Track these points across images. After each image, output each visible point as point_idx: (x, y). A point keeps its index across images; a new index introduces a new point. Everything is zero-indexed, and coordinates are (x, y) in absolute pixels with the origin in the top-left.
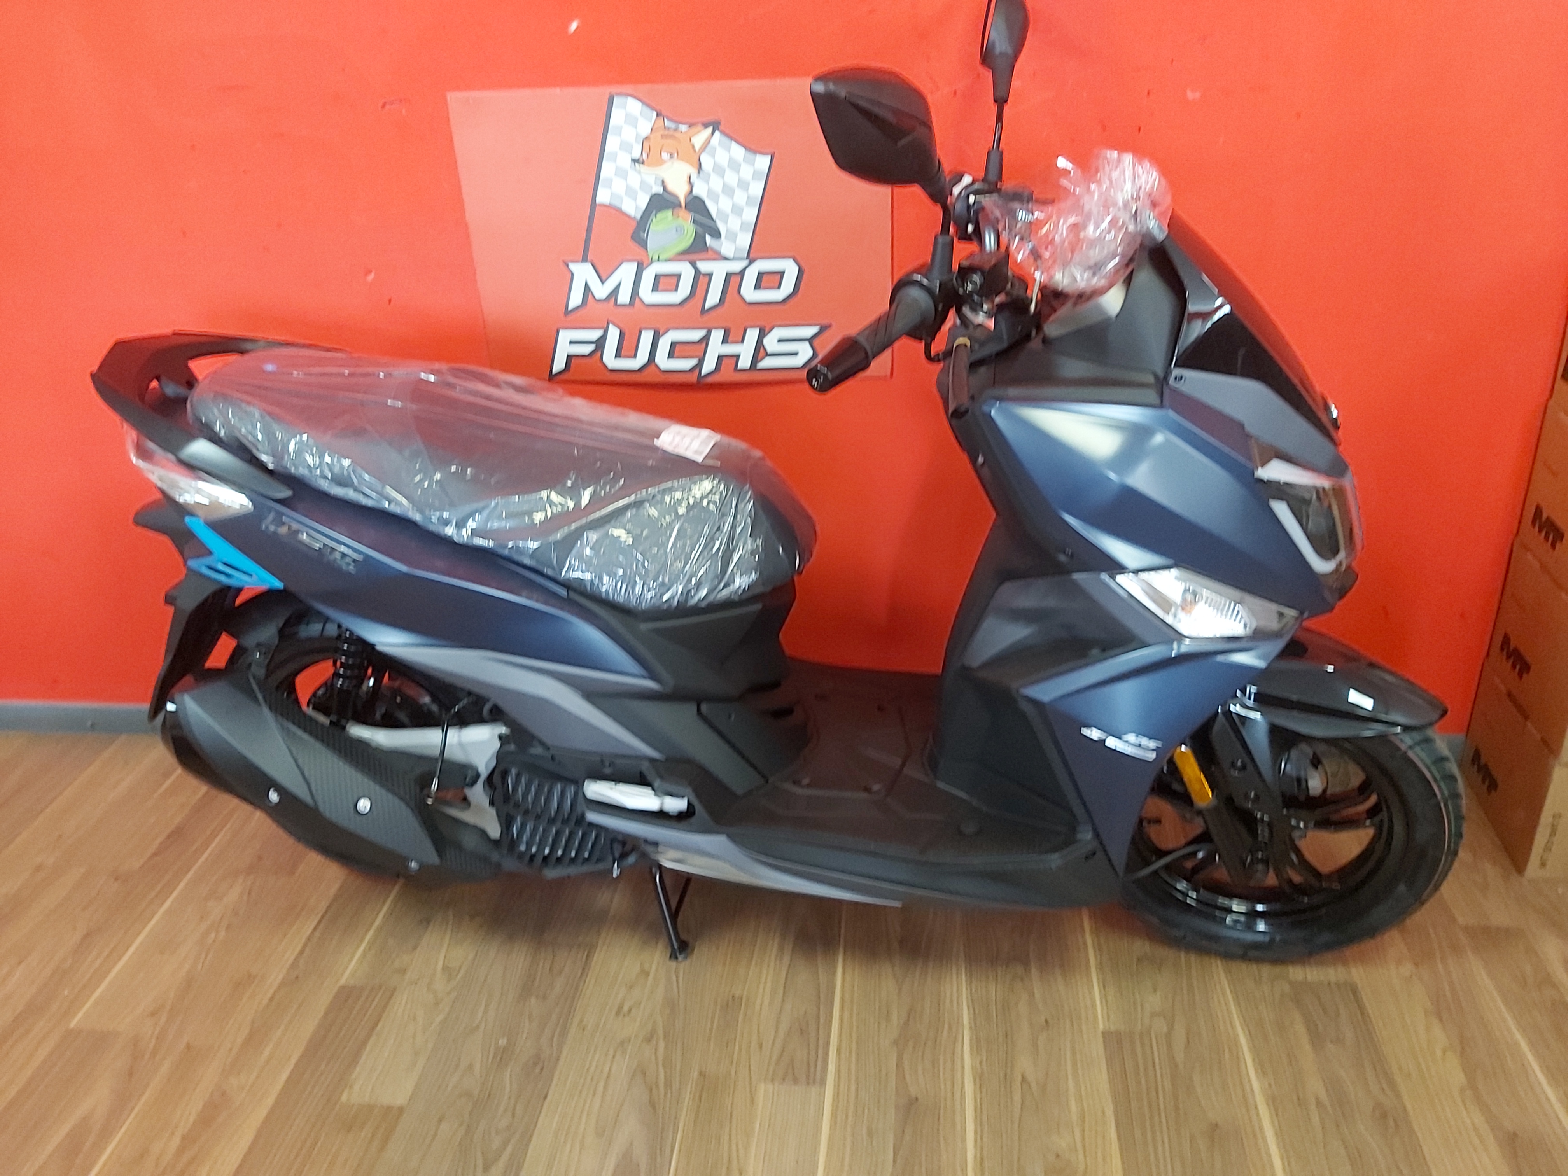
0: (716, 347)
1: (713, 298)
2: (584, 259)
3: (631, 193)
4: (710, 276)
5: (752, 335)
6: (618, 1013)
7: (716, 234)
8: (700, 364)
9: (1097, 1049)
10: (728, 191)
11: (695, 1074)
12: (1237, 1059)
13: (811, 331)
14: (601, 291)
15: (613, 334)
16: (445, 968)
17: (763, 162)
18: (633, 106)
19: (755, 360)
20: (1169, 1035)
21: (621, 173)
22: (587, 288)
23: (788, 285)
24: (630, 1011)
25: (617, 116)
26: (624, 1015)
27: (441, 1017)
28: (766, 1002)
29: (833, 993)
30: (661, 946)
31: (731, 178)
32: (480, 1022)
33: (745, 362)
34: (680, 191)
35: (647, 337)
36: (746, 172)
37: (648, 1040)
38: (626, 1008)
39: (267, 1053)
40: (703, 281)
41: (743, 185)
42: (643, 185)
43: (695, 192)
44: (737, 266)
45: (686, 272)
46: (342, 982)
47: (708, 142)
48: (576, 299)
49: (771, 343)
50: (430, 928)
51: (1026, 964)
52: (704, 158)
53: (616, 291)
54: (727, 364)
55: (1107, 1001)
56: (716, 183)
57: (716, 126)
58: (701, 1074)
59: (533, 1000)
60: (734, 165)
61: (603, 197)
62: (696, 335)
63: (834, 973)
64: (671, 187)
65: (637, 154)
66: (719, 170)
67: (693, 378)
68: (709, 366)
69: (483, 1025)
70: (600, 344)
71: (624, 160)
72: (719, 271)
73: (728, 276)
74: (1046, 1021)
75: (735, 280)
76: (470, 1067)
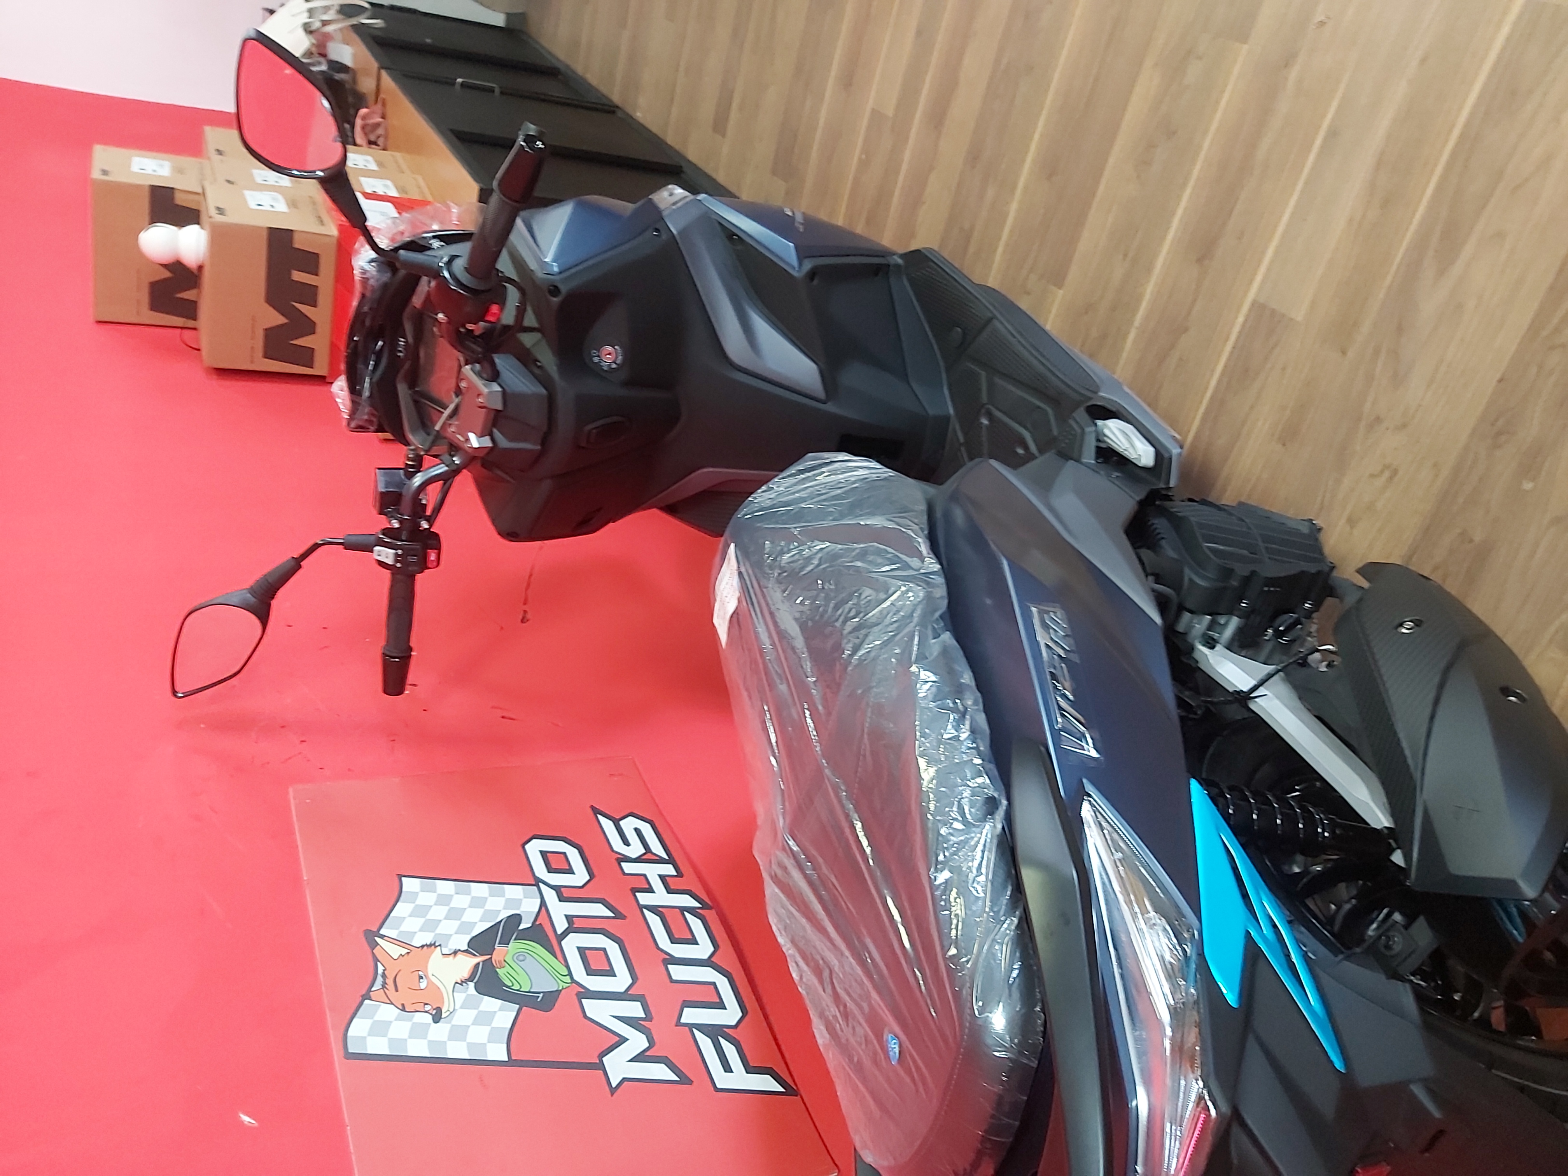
0: (660, 897)
2: (601, 1066)
4: (569, 918)
5: (631, 868)
6: (1395, 472)
8: (692, 911)
14: (637, 1042)
15: (691, 1016)
17: (409, 884)
18: (359, 1028)
19: (659, 860)
21: (459, 1033)
22: (640, 1058)
23: (558, 846)
25: (378, 1046)
26: (1390, 466)
28: (1260, 424)
31: (438, 912)
33: (668, 869)
34: (467, 964)
37: (1378, 420)
40: (579, 924)
42: (469, 1004)
43: (465, 947)
45: (576, 941)
47: (397, 942)
48: (661, 1072)
52: (417, 943)
53: (630, 1022)
54: (675, 884)
57: (372, 937)
58: (1344, 353)
60: (421, 911)
61: (499, 1053)
64: (465, 974)
65: (425, 1018)
66: (430, 925)
67: (711, 915)
68: (686, 901)
70: (714, 1032)
71: (439, 1032)
72: (559, 912)
73: (563, 899)
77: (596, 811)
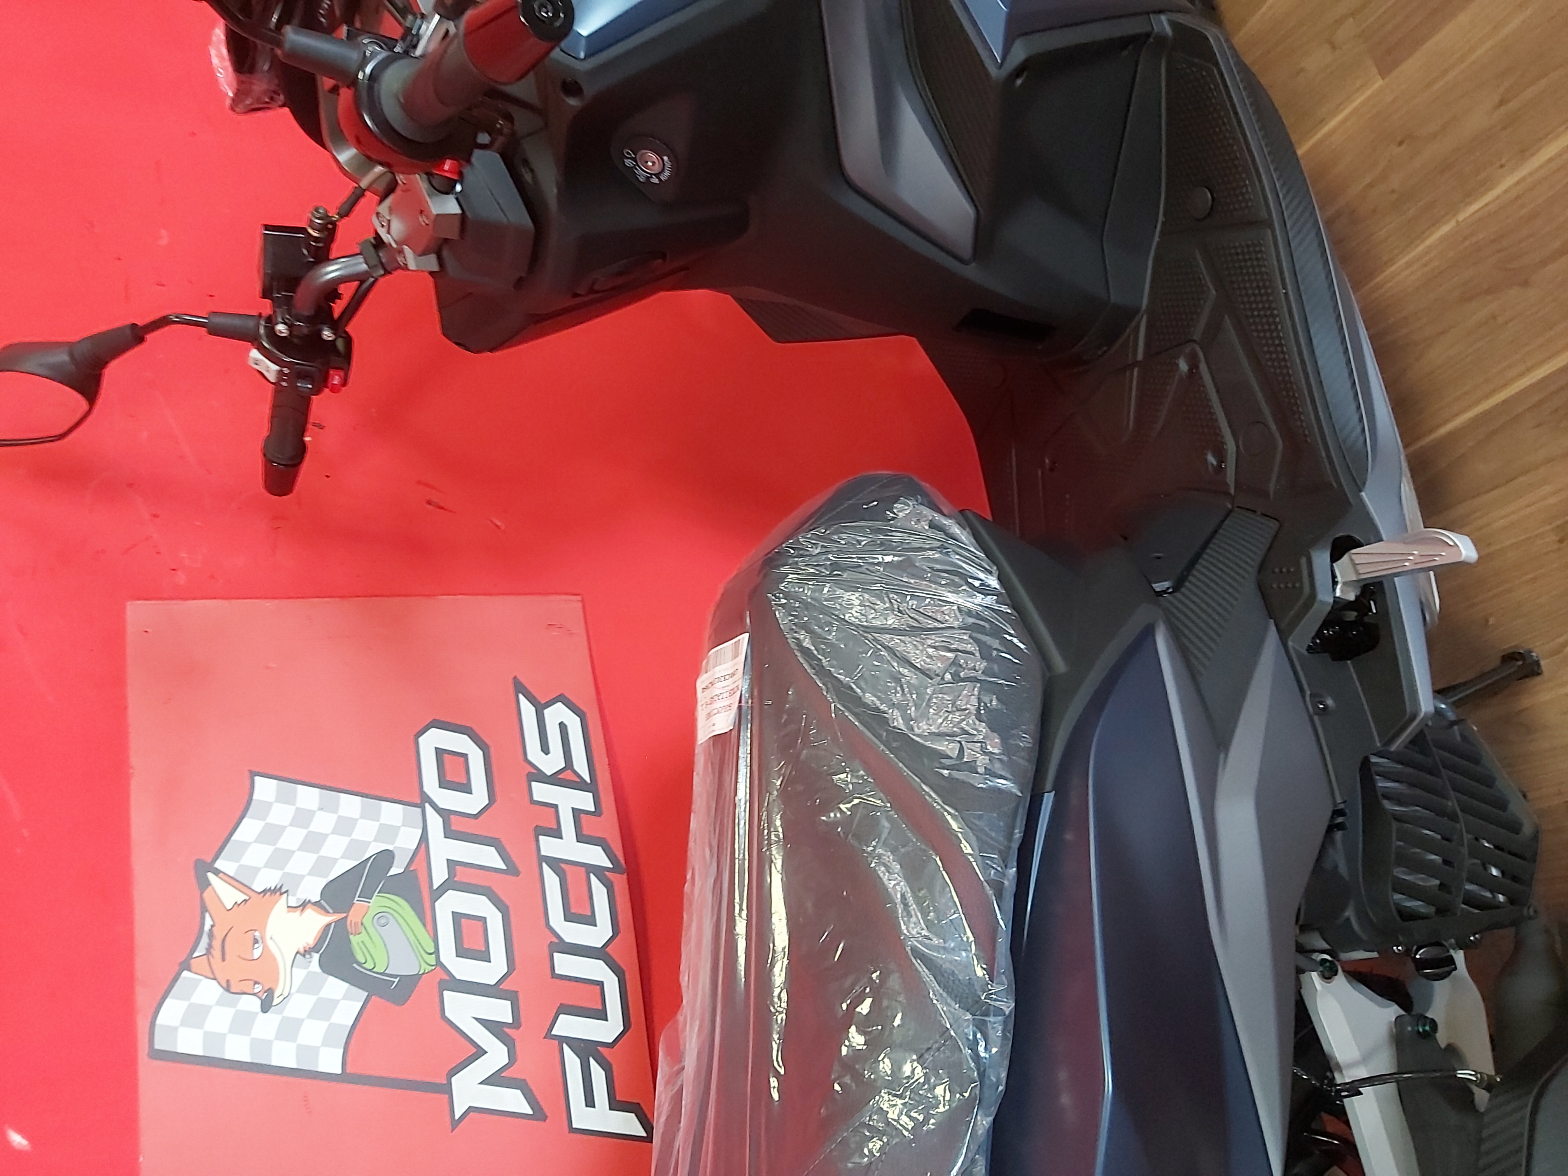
0: (568, 846)
1: (489, 857)
2: (448, 1088)
3: (321, 1010)
4: (452, 864)
5: (542, 792)
7: (386, 857)
8: (599, 872)
9: (1412, 65)
10: (313, 842)
13: (527, 710)
14: (496, 1056)
15: (565, 1025)
17: (265, 788)
18: (171, 1012)
19: (578, 785)
21: (289, 1030)
23: (460, 743)
25: (191, 1043)
31: (292, 838)
33: (585, 801)
34: (315, 923)
35: (566, 964)
36: (281, 814)
40: (461, 875)
41: (302, 818)
42: (308, 987)
43: (316, 897)
44: (435, 823)
45: (451, 904)
47: (234, 881)
48: (513, 1100)
49: (552, 763)
52: (259, 886)
53: (496, 1028)
54: (590, 827)
56: (300, 864)
57: (204, 871)
60: (271, 834)
61: (332, 1061)
62: (552, 881)
64: (310, 940)
65: (252, 1004)
66: (280, 859)
67: (620, 881)
68: (596, 856)
70: (587, 1051)
72: (442, 853)
73: (449, 834)
75: (457, 824)
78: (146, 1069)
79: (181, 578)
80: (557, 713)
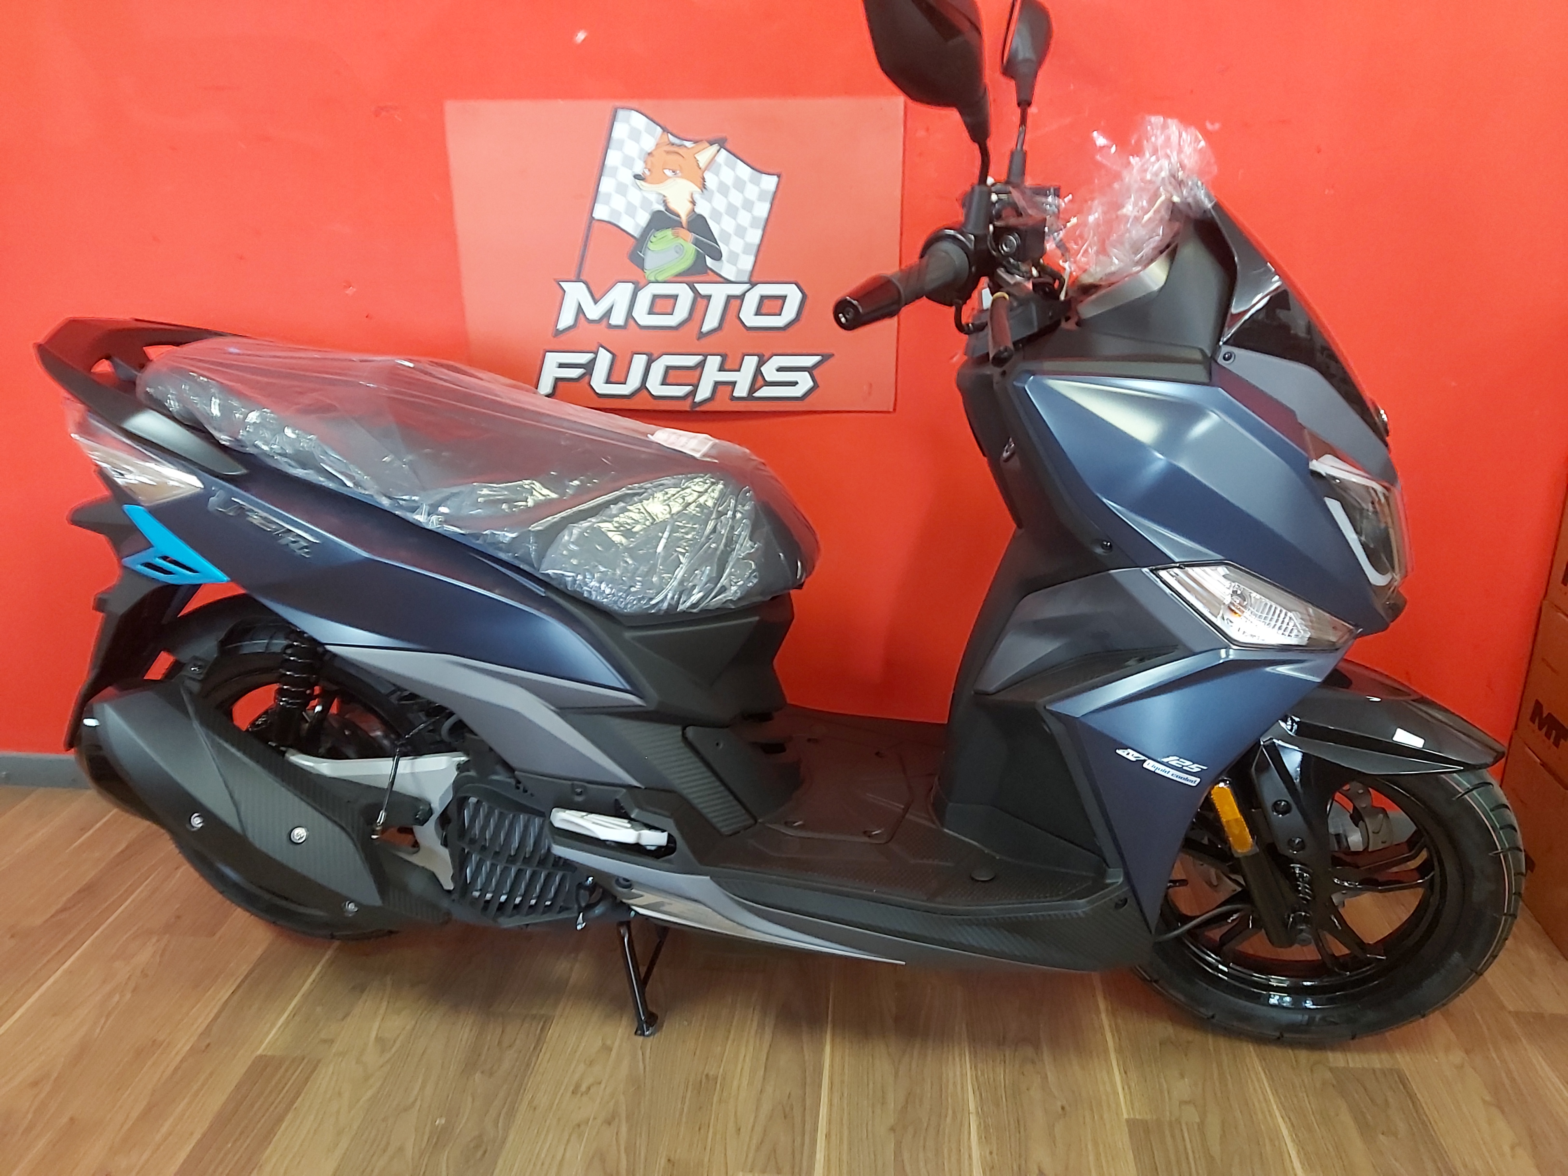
0: (712, 374)
1: (711, 321)
2: (578, 280)
3: (631, 210)
4: (709, 297)
5: (750, 363)
6: (575, 1092)
7: (717, 256)
8: (693, 393)
9: (1122, 1140)
10: (732, 211)
11: (663, 1161)
12: (1281, 1154)
13: (809, 361)
14: (593, 312)
16: (378, 1039)
17: (770, 183)
18: (638, 120)
19: (753, 389)
20: (1202, 1125)
21: (622, 189)
22: (580, 309)
23: (790, 312)
24: (589, 1088)
25: (620, 130)
26: (582, 1095)
27: (369, 1093)
28: (745, 1082)
29: (821, 1074)
30: (625, 1022)
31: (736, 198)
32: (416, 1100)
33: (741, 391)
35: (639, 362)
36: (752, 191)
37: (609, 1122)
38: (583, 1088)
39: (164, 1130)
40: (701, 303)
41: (748, 205)
42: (645, 202)
43: (698, 210)
44: (737, 290)
45: (685, 295)
46: (259, 1052)
47: (713, 159)
48: (566, 319)
49: (769, 372)
50: (364, 997)
51: (1037, 1047)
52: (708, 176)
53: (608, 313)
54: (724, 390)
55: (1129, 1088)
56: (720, 203)
57: (722, 143)
58: (670, 1161)
59: (478, 1076)
60: (740, 185)
61: (601, 212)
62: (692, 361)
63: (823, 1050)
64: (673, 206)
65: (639, 168)
66: (723, 189)
67: (686, 406)
68: (704, 392)
69: (418, 1103)
70: (589, 367)
71: (626, 176)
72: (719, 293)
73: (729, 298)
74: (1063, 1108)
75: (735, 303)
76: (401, 1149)
77: (826, 358)
78: (605, 106)
79: (921, 133)
80: (805, 382)
